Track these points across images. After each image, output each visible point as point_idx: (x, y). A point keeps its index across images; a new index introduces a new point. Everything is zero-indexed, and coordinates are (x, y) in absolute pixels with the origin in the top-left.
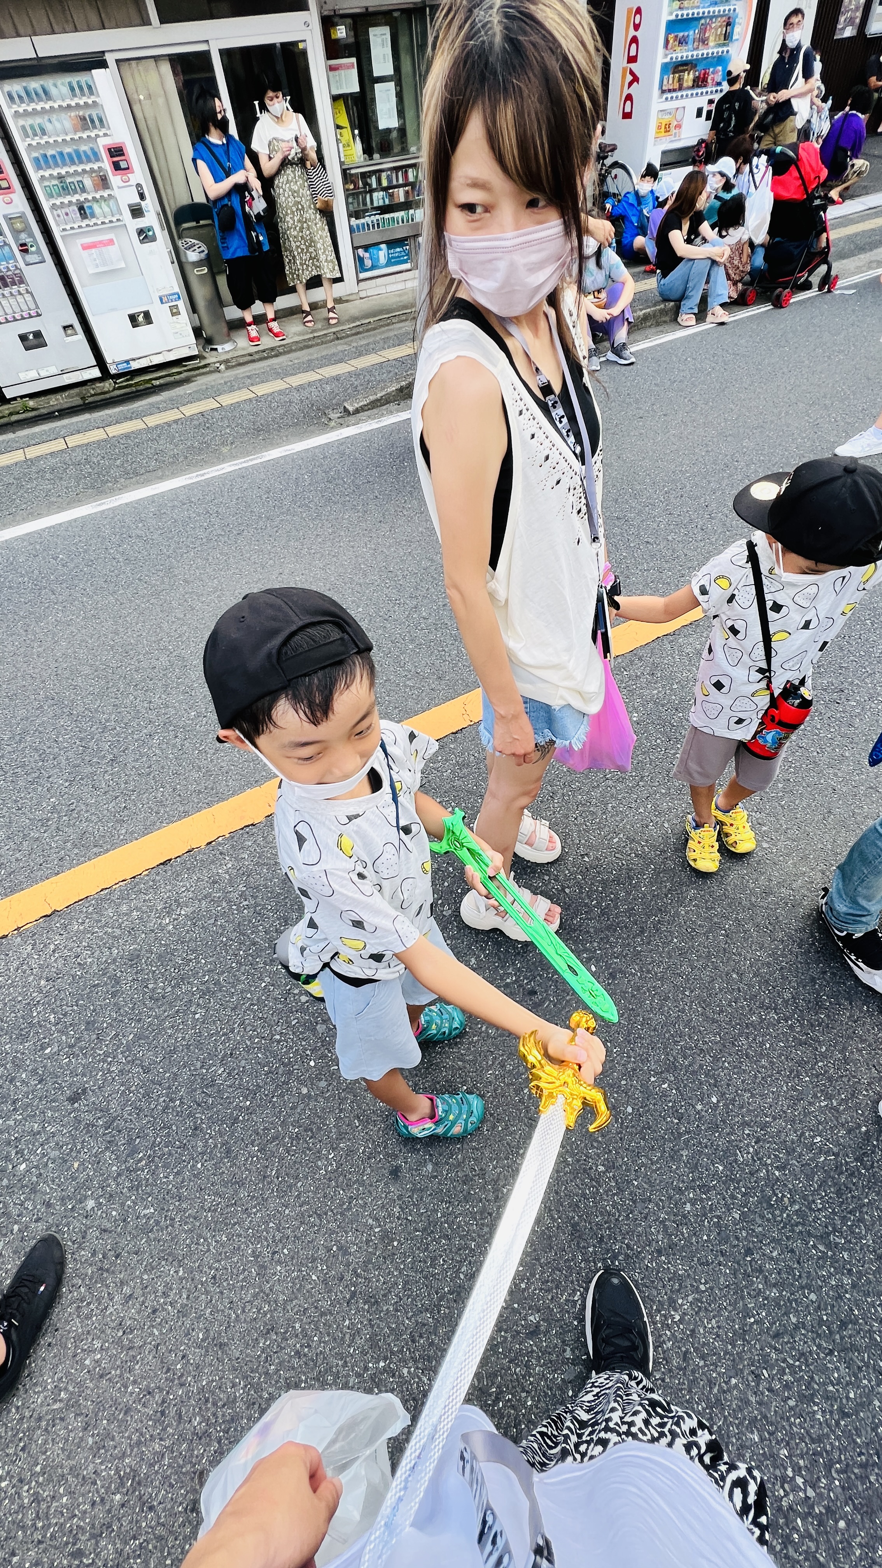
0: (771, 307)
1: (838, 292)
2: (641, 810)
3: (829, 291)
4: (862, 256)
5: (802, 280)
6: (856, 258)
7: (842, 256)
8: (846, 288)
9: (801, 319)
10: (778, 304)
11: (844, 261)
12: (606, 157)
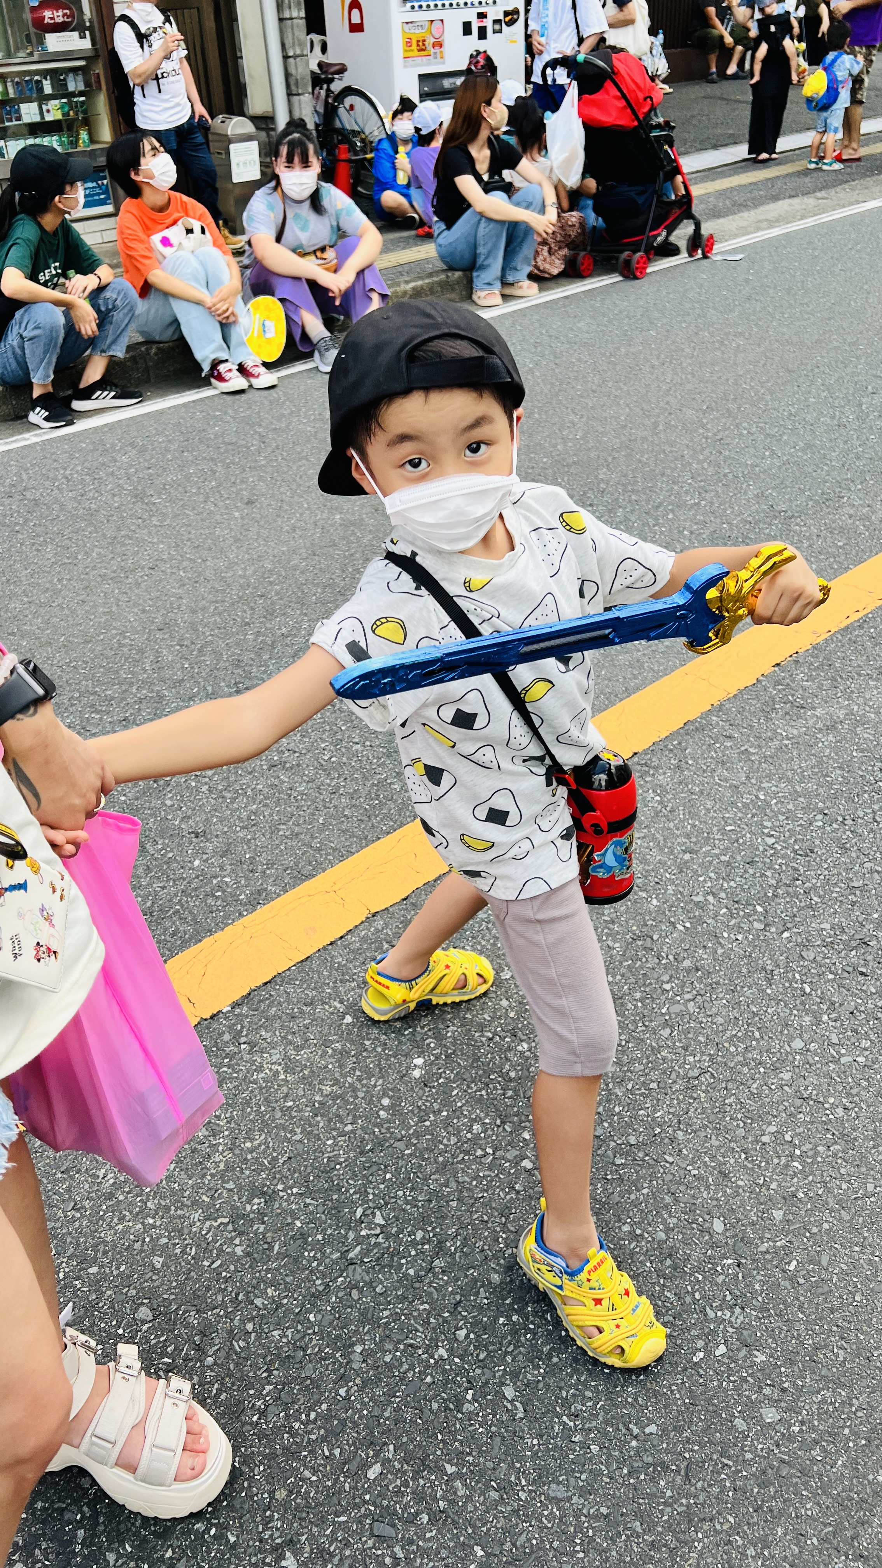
0: (621, 278)
1: (719, 258)
2: (442, 1352)
3: (705, 257)
4: (745, 214)
5: (659, 239)
6: (736, 217)
7: (716, 214)
8: (729, 252)
9: (668, 293)
10: (630, 273)
11: (721, 220)
12: (332, 80)
